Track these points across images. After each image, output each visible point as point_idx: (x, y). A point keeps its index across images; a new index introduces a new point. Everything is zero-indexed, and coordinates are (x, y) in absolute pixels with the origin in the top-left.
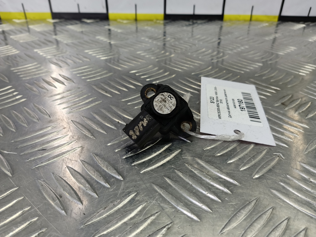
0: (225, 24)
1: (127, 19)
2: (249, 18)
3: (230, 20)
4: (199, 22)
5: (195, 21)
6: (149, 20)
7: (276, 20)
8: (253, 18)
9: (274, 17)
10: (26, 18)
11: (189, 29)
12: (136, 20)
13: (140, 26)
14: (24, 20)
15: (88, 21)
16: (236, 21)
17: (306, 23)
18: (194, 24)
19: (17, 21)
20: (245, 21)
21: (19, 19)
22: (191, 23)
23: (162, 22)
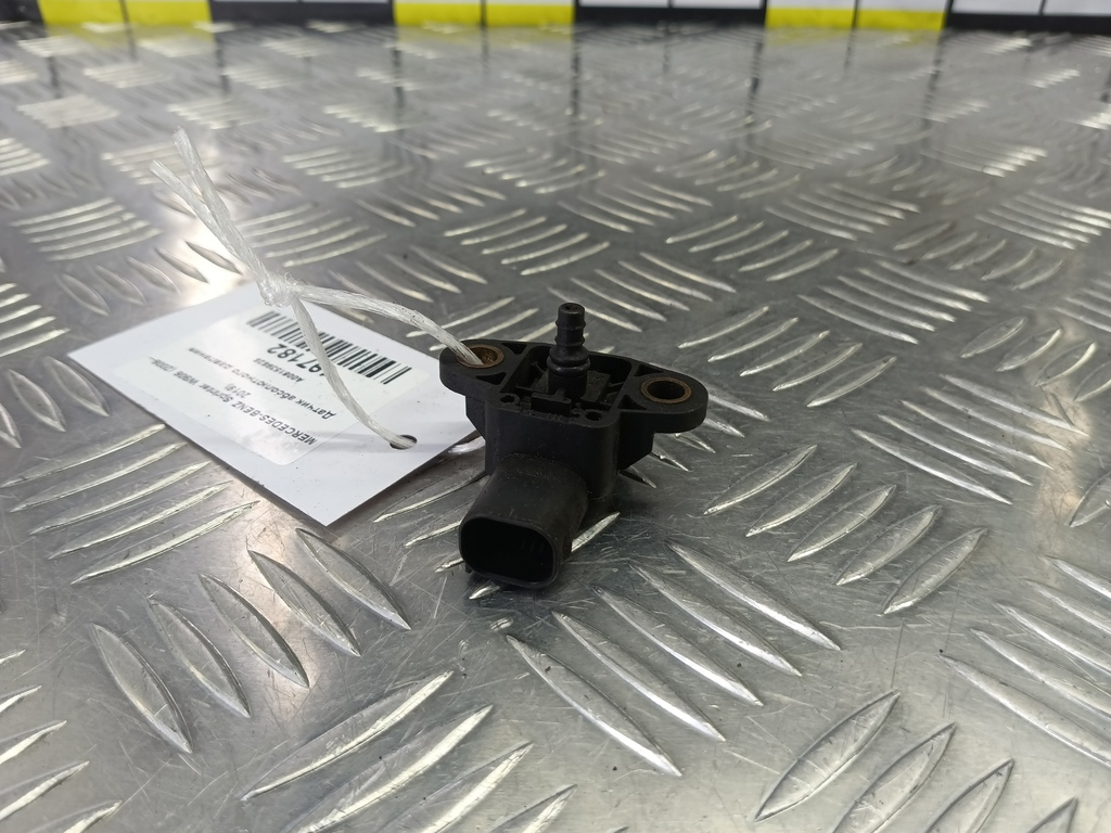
0: (772, 38)
1: (456, 22)
2: (849, 19)
3: (789, 27)
4: (687, 29)
5: (673, 29)
6: (525, 26)
7: (938, 25)
8: (863, 19)
9: (932, 16)
10: (126, 18)
11: (655, 50)
12: (483, 24)
13: (496, 42)
14: (117, 26)
15: (331, 28)
16: (808, 28)
17: (1035, 36)
18: (668, 34)
19: (99, 28)
20: (836, 28)
21: (103, 22)
22: (660, 35)
23: (568, 31)
